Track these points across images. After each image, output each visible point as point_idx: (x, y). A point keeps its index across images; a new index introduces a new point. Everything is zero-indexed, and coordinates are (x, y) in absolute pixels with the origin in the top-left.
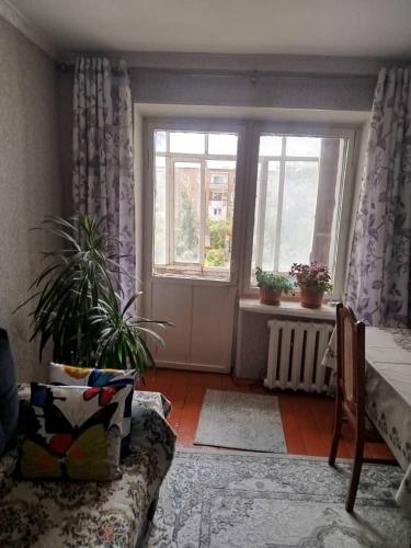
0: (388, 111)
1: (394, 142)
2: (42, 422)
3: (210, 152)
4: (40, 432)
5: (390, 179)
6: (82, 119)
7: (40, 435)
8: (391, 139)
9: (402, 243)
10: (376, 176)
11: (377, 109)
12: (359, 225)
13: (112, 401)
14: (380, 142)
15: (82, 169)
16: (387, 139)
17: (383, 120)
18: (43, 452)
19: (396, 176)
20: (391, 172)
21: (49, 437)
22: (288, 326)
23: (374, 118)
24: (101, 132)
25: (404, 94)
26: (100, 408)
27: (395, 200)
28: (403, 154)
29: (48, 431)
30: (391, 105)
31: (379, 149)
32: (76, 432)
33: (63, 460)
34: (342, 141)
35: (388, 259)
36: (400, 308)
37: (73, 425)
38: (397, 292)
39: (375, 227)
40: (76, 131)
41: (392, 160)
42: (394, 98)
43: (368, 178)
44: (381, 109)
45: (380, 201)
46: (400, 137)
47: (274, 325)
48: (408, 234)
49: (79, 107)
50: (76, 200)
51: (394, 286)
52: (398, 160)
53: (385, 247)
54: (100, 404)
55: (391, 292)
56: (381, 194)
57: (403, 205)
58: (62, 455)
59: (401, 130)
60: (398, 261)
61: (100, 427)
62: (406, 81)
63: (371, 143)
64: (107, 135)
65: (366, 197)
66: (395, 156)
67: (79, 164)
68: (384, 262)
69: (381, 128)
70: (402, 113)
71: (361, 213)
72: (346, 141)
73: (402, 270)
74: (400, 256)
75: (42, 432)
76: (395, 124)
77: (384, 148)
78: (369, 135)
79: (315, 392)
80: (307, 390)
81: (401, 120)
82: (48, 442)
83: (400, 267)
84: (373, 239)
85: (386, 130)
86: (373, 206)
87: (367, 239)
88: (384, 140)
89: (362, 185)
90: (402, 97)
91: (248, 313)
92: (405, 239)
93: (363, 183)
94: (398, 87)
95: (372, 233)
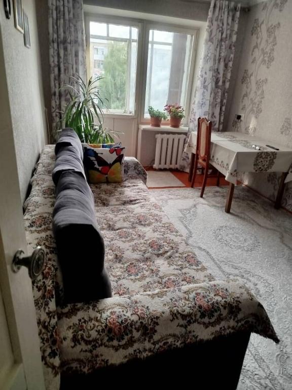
0: (215, 23)
1: (217, 40)
2: (96, 162)
3: (110, 36)
4: (95, 166)
5: (215, 60)
6: (55, 12)
7: (96, 168)
8: (216, 39)
9: (218, 92)
10: (208, 57)
11: (209, 21)
12: (198, 83)
13: (121, 154)
14: (211, 40)
15: (56, 45)
16: (214, 39)
17: (212, 27)
18: (99, 173)
19: (217, 58)
20: (215, 56)
21: (100, 168)
22: (165, 136)
23: (208, 26)
24: (67, 22)
25: (223, 15)
26: (117, 156)
27: (216, 70)
28: (220, 47)
29: (99, 166)
30: (217, 20)
31: (210, 43)
32: (111, 165)
33: (107, 176)
34: (189, 36)
35: (212, 100)
36: (216, 124)
37: (109, 163)
38: (214, 117)
39: (206, 84)
40: (50, 21)
41: (216, 50)
42: (218, 16)
43: (204, 58)
44: (211, 22)
45: (210, 70)
46: (220, 38)
47: (159, 137)
48: (221, 88)
49: (52, 4)
50: (52, 65)
51: (213, 114)
52: (218, 49)
53: (211, 94)
54: (117, 155)
55: (212, 117)
56: (211, 67)
57: (219, 73)
58: (107, 174)
59: (220, 34)
60: (216, 101)
61: (118, 163)
62: (224, 8)
63: (206, 40)
64: (71, 25)
65: (203, 68)
66: (217, 47)
67: (53, 42)
68: (210, 102)
69: (211, 31)
70: (221, 25)
71: (199, 76)
72: (192, 36)
73: (217, 106)
74: (217, 99)
75: (97, 166)
76: (218, 30)
77: (213, 43)
78: (204, 35)
79: (177, 169)
80: (173, 168)
81: (221, 29)
82: (100, 169)
83: (217, 104)
84: (205, 90)
85: (214, 33)
86: (206, 73)
87: (202, 90)
88: (212, 38)
89: (201, 62)
90: (221, 16)
91: (144, 131)
92: (219, 90)
93: (201, 61)
94: (221, 11)
95: (205, 87)
